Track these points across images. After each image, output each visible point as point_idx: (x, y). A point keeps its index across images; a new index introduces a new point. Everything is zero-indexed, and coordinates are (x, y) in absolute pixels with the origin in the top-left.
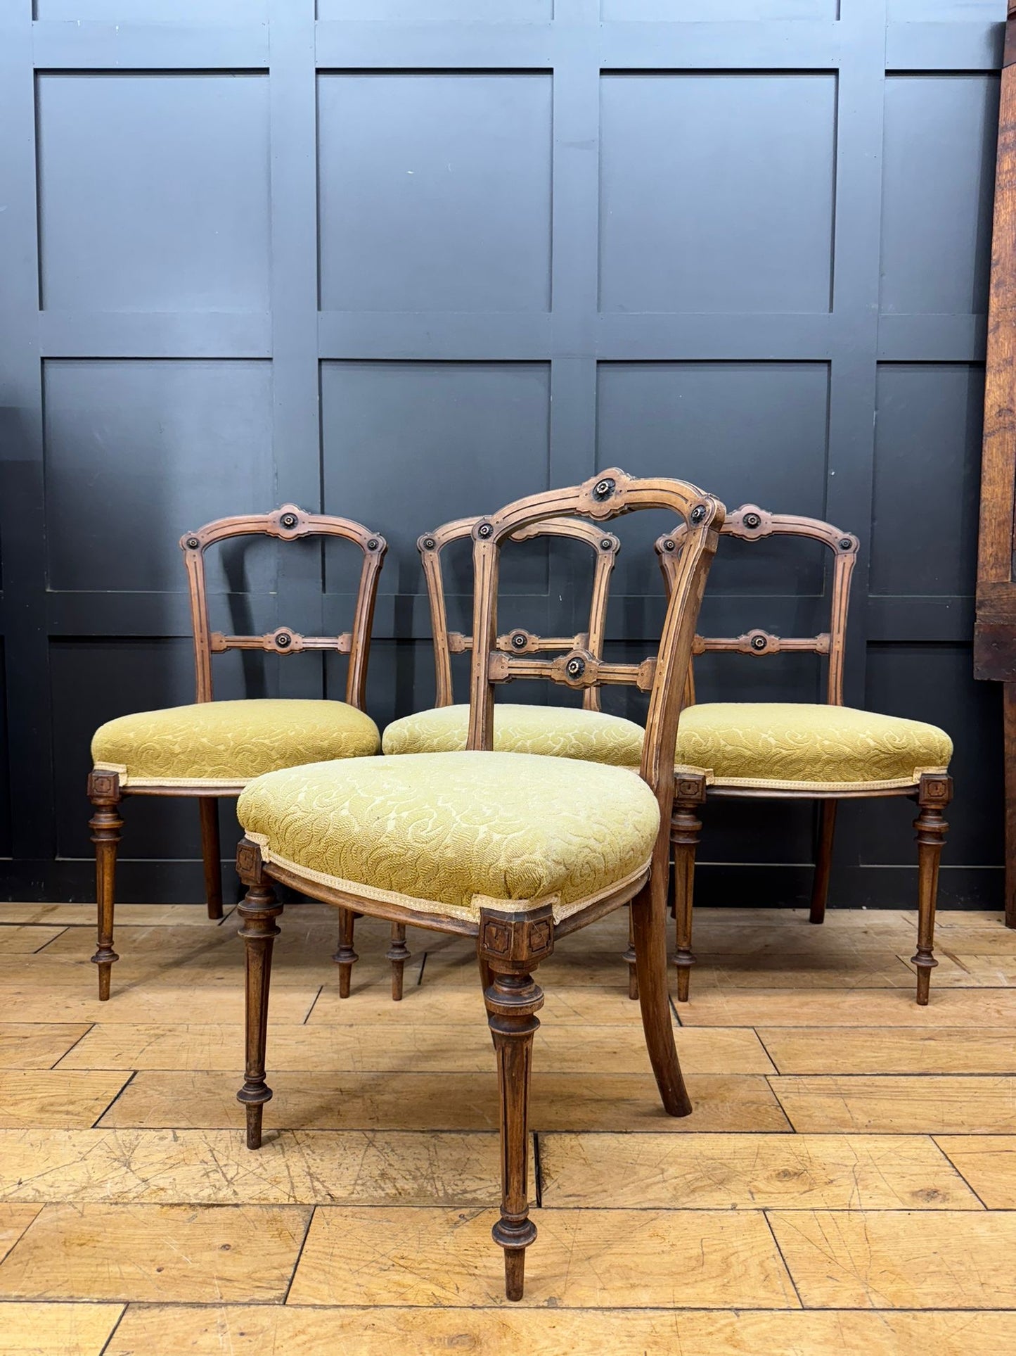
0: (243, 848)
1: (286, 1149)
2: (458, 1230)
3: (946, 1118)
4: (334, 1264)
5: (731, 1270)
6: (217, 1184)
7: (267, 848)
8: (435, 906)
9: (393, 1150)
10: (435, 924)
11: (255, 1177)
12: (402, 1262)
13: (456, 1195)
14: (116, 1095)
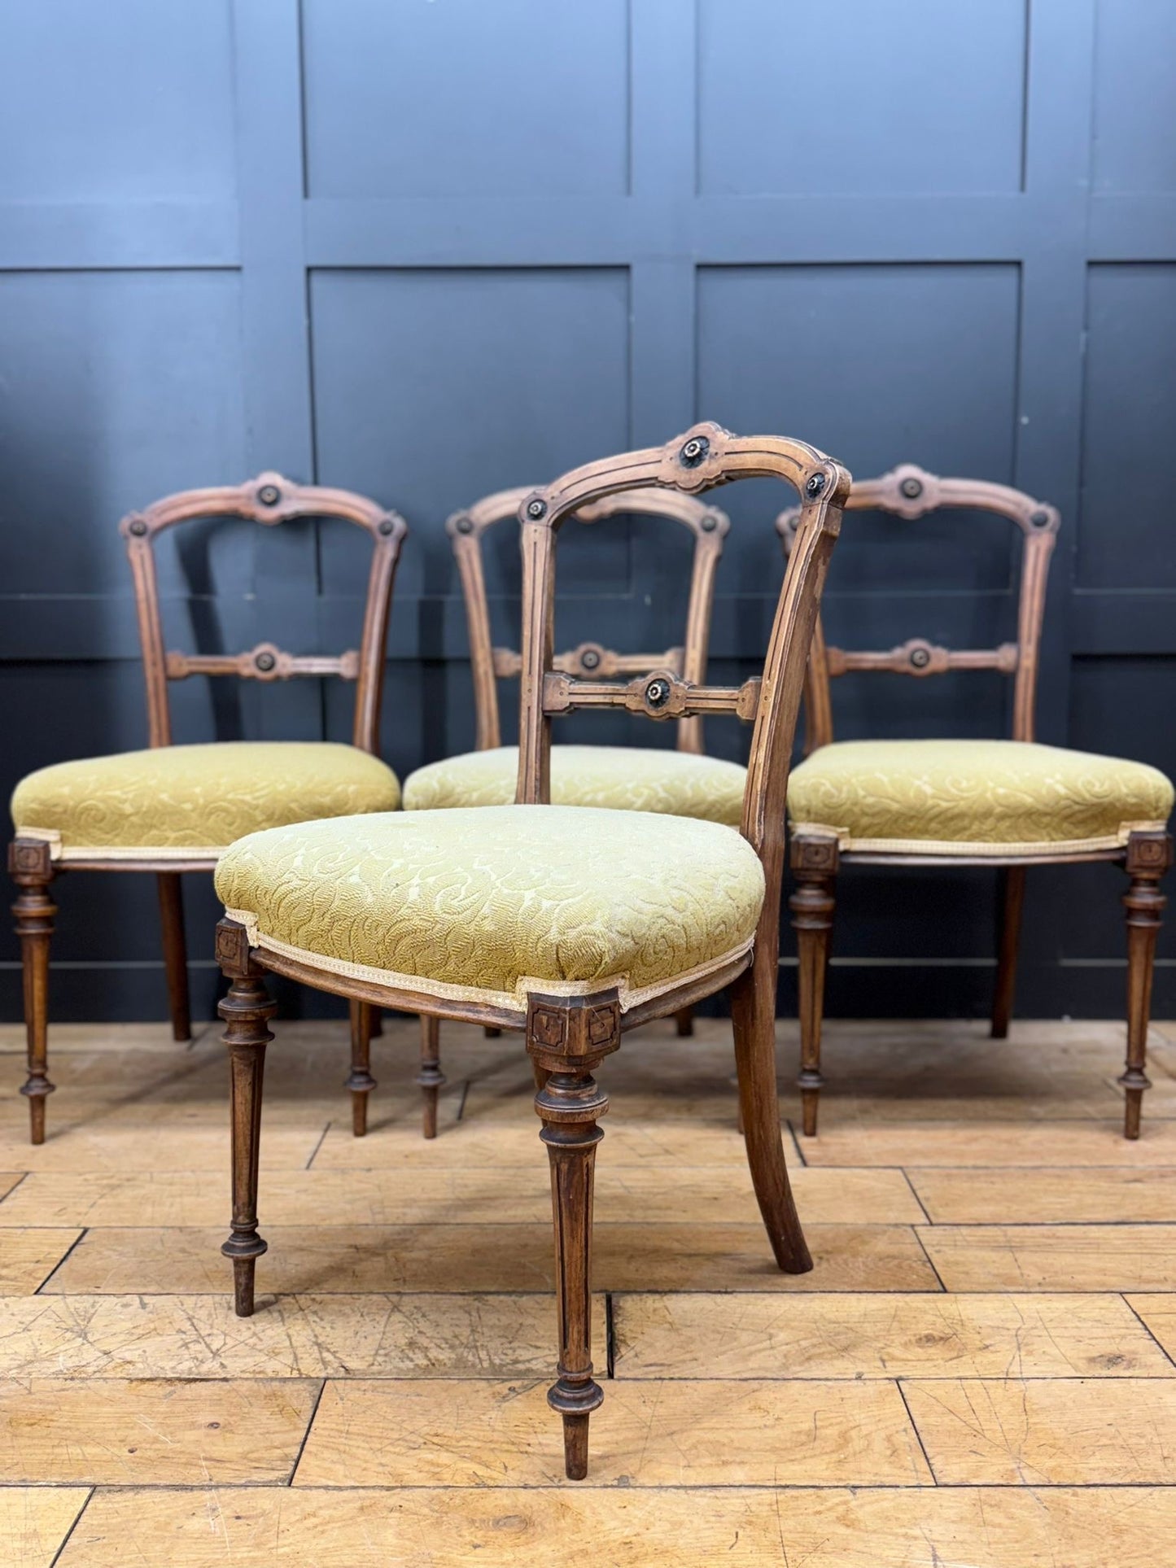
0: (223, 930)
1: (286, 1315)
2: (507, 1404)
3: (1146, 1273)
4: (351, 1443)
5: (850, 1445)
6: (200, 1356)
7: (255, 929)
8: (471, 992)
9: (424, 1316)
10: (470, 1015)
11: (247, 1348)
12: (436, 1440)
13: (504, 1366)
14: (62, 1257)
